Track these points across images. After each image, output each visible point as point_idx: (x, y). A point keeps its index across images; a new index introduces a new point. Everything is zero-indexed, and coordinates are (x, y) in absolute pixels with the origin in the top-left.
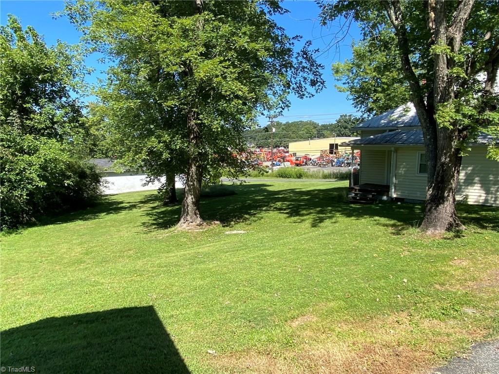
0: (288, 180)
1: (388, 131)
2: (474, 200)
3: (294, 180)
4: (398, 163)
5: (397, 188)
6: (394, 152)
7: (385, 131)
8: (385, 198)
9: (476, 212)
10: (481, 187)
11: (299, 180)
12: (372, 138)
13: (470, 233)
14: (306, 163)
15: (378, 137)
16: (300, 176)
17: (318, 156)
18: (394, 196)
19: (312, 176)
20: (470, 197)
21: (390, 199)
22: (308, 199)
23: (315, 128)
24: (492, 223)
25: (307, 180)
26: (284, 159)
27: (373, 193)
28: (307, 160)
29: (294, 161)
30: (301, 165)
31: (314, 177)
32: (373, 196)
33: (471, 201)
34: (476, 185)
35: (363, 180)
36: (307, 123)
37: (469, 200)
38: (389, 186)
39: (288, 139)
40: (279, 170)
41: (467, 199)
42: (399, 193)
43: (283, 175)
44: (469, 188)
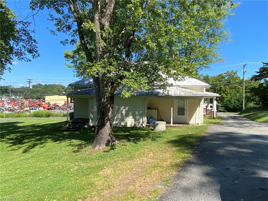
0: (40, 118)
1: (88, 87)
2: (130, 125)
3: (44, 118)
4: (93, 106)
5: (93, 120)
6: (91, 99)
7: (87, 87)
8: (86, 126)
9: (129, 131)
10: (133, 117)
11: (47, 118)
12: (79, 91)
13: (119, 145)
14: (55, 108)
15: (83, 90)
16: (48, 116)
17: (63, 104)
18: (91, 125)
19: (56, 116)
20: (128, 123)
21: (89, 127)
22: (39, 130)
23: (63, 88)
24: (133, 137)
25: (53, 118)
26: (40, 106)
27: (79, 124)
28: (56, 106)
29: (47, 107)
30: (52, 109)
31: (57, 116)
32: (79, 125)
33: (129, 125)
34: (130, 117)
35: (76, 117)
36: (58, 86)
37: (127, 125)
38: (89, 119)
39: (46, 94)
40: (35, 112)
41: (126, 124)
42: (94, 123)
43: (37, 115)
44: (127, 118)
